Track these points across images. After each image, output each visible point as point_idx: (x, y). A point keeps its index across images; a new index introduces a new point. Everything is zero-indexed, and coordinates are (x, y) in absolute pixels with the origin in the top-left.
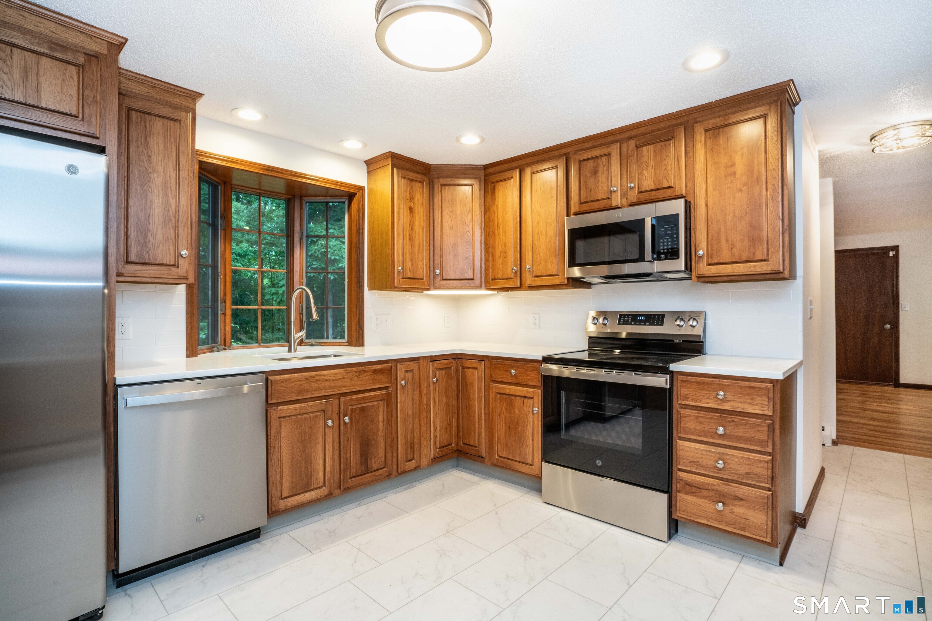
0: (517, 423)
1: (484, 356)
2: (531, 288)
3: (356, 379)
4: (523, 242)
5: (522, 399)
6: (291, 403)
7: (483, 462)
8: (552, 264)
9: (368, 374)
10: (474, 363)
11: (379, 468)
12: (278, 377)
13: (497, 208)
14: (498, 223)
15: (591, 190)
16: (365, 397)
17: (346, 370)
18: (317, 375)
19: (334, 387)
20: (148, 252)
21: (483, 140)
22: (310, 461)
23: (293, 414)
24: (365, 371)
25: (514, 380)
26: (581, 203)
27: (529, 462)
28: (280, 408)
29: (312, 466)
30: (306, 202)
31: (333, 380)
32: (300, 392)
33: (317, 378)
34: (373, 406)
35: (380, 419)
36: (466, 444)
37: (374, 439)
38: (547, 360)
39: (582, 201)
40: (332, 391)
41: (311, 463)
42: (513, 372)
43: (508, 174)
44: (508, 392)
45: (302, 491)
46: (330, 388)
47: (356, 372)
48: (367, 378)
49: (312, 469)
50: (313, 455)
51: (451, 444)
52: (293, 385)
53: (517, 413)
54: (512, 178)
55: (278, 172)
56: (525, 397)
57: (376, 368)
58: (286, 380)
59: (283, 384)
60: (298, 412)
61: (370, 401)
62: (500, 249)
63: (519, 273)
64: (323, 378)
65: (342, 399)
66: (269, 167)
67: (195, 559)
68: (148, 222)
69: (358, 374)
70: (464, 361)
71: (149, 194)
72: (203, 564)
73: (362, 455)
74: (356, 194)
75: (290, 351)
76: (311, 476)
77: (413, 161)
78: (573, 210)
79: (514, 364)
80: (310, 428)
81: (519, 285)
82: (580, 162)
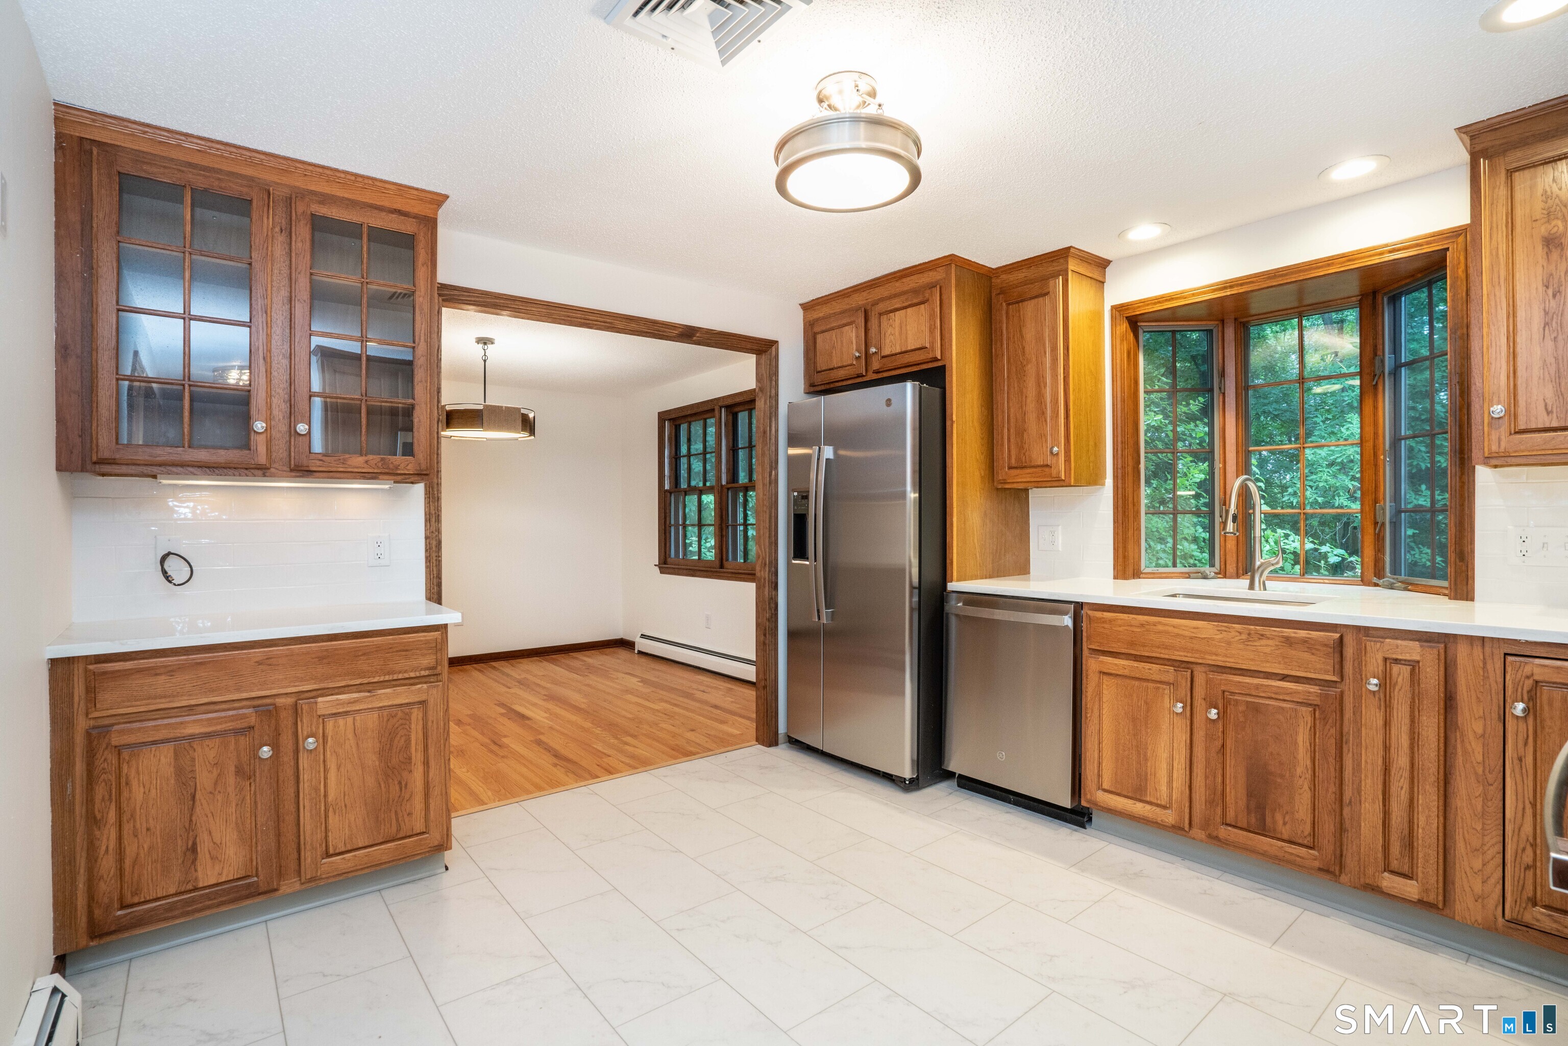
3: (1241, 646)
6: (1120, 656)
9: (1270, 642)
11: (1294, 839)
12: (1098, 614)
16: (1262, 685)
17: (1217, 626)
18: (1160, 623)
19: (1192, 650)
20: (1024, 454)
22: (1145, 755)
23: (1120, 673)
24: (1262, 635)
28: (1102, 658)
29: (1149, 764)
31: (1191, 638)
32: (1132, 644)
33: (1160, 628)
34: (1283, 708)
35: (1301, 744)
37: (1282, 776)
40: (1189, 655)
41: (1146, 760)
45: (1130, 794)
46: (1185, 649)
47: (1240, 633)
48: (1268, 650)
49: (1149, 769)
50: (1150, 748)
52: (1121, 629)
57: (1293, 635)
58: (1111, 621)
59: (1106, 626)
60: (1126, 672)
61: (1273, 696)
64: (1170, 629)
65: (1209, 675)
69: (1244, 637)
71: (1024, 390)
73: (1250, 795)
74: (1448, 249)
76: (1146, 780)
80: (1146, 703)
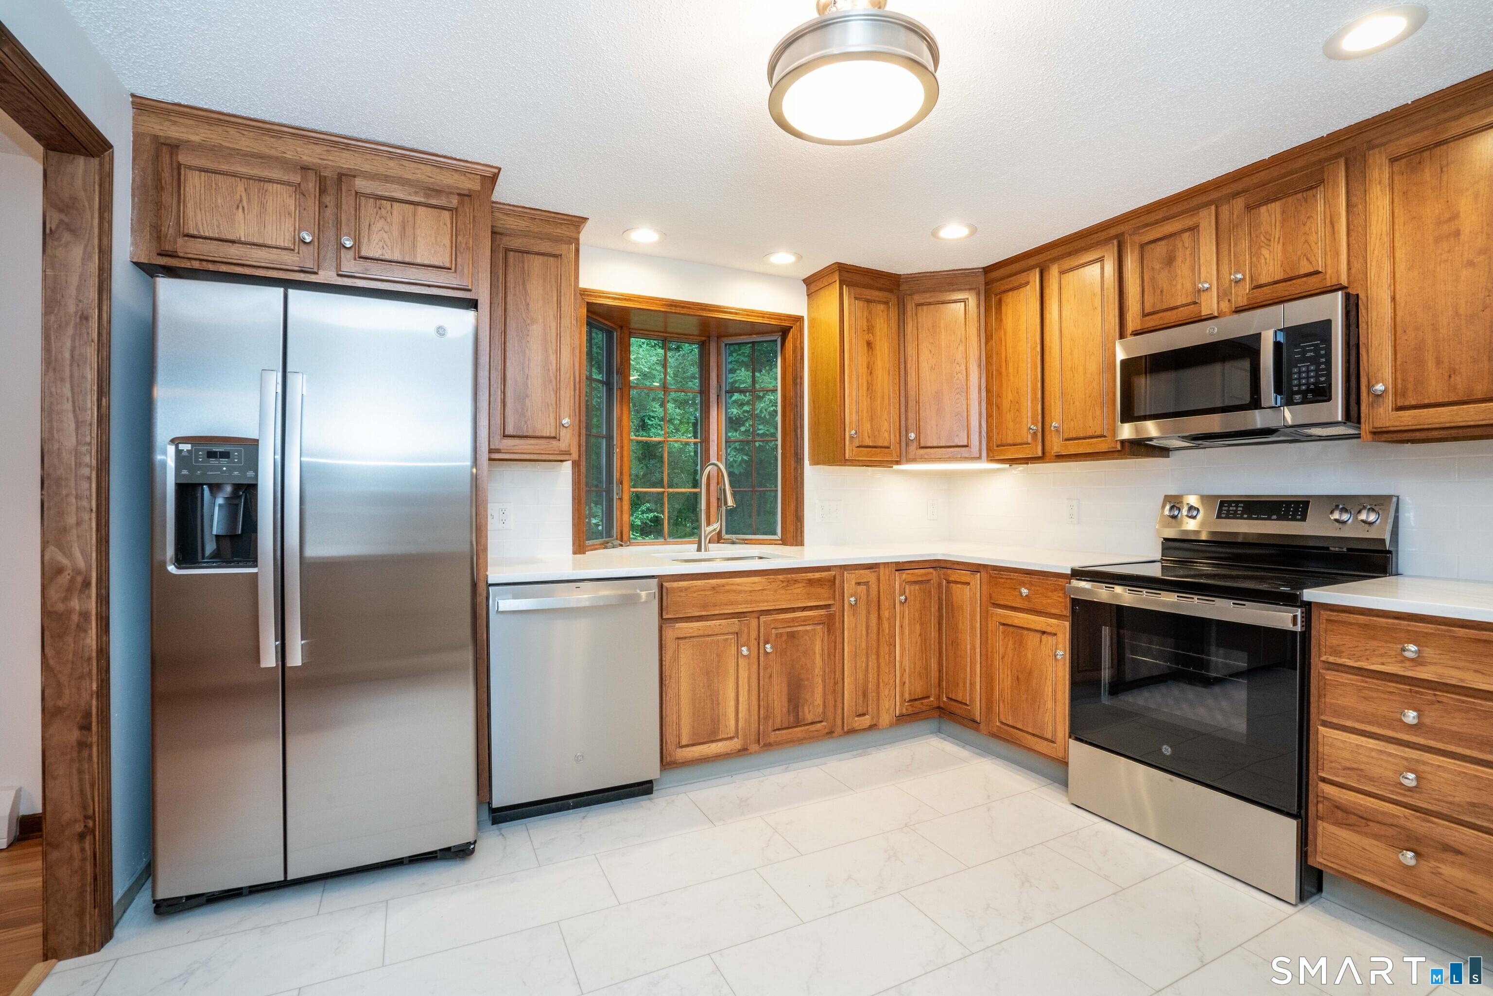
0: (1030, 673)
1: (980, 565)
2: (1061, 457)
3: (783, 592)
4: (1046, 384)
5: (1038, 635)
6: (694, 619)
7: (977, 729)
8: (1094, 418)
9: (801, 585)
10: (965, 576)
11: (814, 721)
12: (675, 585)
13: (1005, 333)
14: (1006, 358)
15: (1162, 291)
16: (796, 617)
17: (768, 579)
18: (728, 584)
19: (751, 602)
20: (526, 422)
21: (974, 230)
22: (718, 700)
23: (695, 635)
24: (796, 581)
25: (1026, 605)
26: (1145, 315)
27: (1049, 736)
28: (678, 625)
29: (720, 707)
30: (726, 345)
31: (751, 592)
32: (705, 606)
33: (727, 588)
34: (807, 631)
35: (817, 652)
36: (951, 699)
37: (808, 679)
38: (1078, 574)
39: (1146, 311)
40: (749, 606)
41: (719, 704)
42: (1025, 591)
43: (1022, 278)
44: (1016, 622)
45: (706, 740)
46: (746, 602)
47: (783, 582)
48: (799, 591)
49: (721, 711)
50: (721, 693)
51: (928, 697)
52: (695, 595)
53: (1030, 656)
54: (1027, 283)
55: (683, 307)
56: (1044, 633)
57: (812, 577)
58: (686, 589)
59: (683, 594)
60: (701, 633)
61: (802, 623)
62: (1010, 397)
63: (1039, 435)
64: (735, 587)
65: (763, 619)
66: (673, 301)
67: (576, 806)
68: (526, 385)
69: (784, 584)
70: (949, 571)
71: (527, 352)
72: (583, 814)
73: (790, 701)
74: (792, 327)
75: (699, 549)
76: (719, 721)
77: (872, 273)
78: (1131, 326)
79: (1027, 579)
80: (718, 655)
81: (1040, 454)
82: (1142, 246)
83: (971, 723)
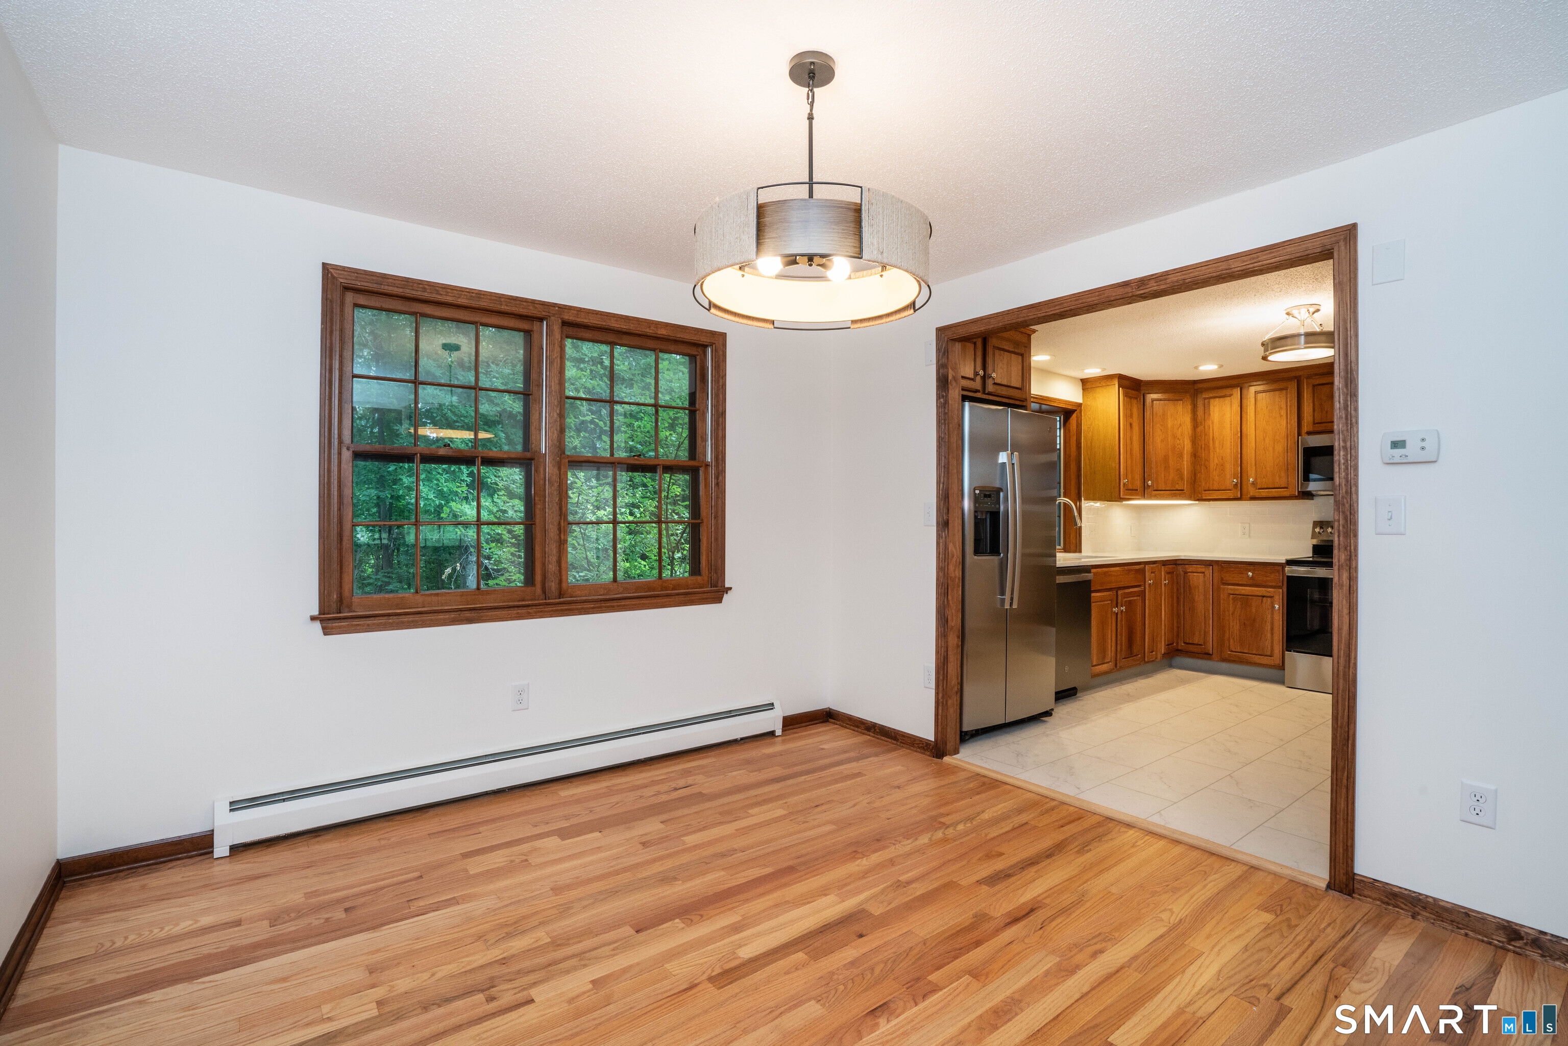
0: (1254, 620)
1: (1212, 561)
2: (1253, 498)
3: (1127, 576)
4: (1245, 456)
5: (1260, 598)
7: (1210, 659)
8: (1280, 477)
9: (1133, 572)
10: (1201, 568)
11: (1137, 656)
13: (1213, 423)
14: (1213, 438)
15: (1327, 412)
16: (1131, 592)
17: (1122, 569)
22: (1105, 639)
23: (1098, 600)
24: (1131, 570)
25: (1250, 582)
26: (1314, 423)
27: (1269, 653)
29: (1106, 643)
31: (1116, 576)
32: (1102, 584)
33: (1110, 573)
34: (1134, 600)
35: (1137, 613)
36: (1187, 644)
37: (1135, 629)
38: (1290, 562)
39: (1316, 421)
40: (1116, 584)
41: (1105, 641)
42: (1250, 574)
43: (1228, 391)
44: (1243, 592)
45: (1101, 663)
46: (1116, 582)
47: (1127, 570)
48: (1132, 576)
49: (1106, 646)
50: (1106, 635)
51: (1173, 644)
52: (1099, 577)
53: (1254, 611)
54: (1230, 396)
56: (1264, 597)
57: (1136, 568)
58: (1097, 573)
59: (1095, 576)
60: (1100, 599)
61: (1133, 595)
62: (1216, 461)
63: (1239, 485)
64: (1112, 573)
65: (1120, 592)
69: (1127, 572)
70: (1187, 566)
74: (1075, 410)
76: (1105, 652)
77: (1131, 379)
78: (1305, 429)
79: (1252, 567)
80: (1106, 613)
81: (1239, 496)
82: (1314, 386)
83: (1207, 655)
